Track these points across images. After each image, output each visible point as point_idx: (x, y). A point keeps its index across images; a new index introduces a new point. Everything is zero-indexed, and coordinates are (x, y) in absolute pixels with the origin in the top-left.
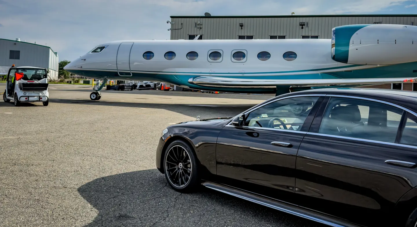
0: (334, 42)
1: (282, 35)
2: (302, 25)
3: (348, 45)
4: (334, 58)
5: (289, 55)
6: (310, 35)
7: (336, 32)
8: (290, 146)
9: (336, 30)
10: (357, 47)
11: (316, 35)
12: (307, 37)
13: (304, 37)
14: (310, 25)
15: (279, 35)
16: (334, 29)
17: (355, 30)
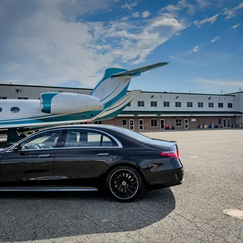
0: (42, 102)
1: (4, 96)
2: (17, 91)
3: (50, 103)
4: (43, 111)
5: (15, 109)
6: (23, 97)
7: (43, 96)
8: (50, 157)
9: (43, 95)
10: (55, 104)
11: (27, 97)
12: (21, 98)
13: (19, 98)
14: (22, 91)
15: (2, 96)
16: (42, 94)
17: (54, 95)
